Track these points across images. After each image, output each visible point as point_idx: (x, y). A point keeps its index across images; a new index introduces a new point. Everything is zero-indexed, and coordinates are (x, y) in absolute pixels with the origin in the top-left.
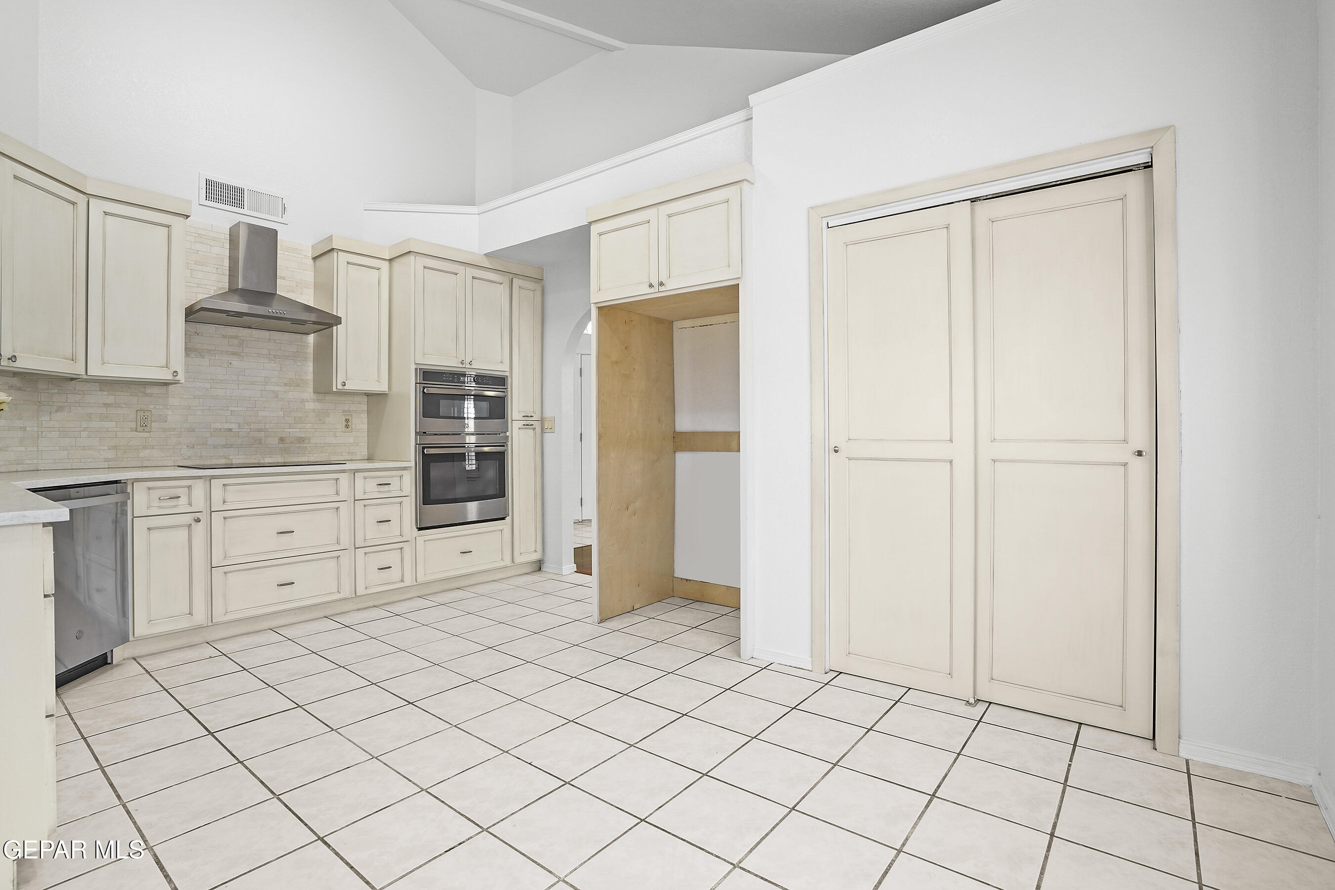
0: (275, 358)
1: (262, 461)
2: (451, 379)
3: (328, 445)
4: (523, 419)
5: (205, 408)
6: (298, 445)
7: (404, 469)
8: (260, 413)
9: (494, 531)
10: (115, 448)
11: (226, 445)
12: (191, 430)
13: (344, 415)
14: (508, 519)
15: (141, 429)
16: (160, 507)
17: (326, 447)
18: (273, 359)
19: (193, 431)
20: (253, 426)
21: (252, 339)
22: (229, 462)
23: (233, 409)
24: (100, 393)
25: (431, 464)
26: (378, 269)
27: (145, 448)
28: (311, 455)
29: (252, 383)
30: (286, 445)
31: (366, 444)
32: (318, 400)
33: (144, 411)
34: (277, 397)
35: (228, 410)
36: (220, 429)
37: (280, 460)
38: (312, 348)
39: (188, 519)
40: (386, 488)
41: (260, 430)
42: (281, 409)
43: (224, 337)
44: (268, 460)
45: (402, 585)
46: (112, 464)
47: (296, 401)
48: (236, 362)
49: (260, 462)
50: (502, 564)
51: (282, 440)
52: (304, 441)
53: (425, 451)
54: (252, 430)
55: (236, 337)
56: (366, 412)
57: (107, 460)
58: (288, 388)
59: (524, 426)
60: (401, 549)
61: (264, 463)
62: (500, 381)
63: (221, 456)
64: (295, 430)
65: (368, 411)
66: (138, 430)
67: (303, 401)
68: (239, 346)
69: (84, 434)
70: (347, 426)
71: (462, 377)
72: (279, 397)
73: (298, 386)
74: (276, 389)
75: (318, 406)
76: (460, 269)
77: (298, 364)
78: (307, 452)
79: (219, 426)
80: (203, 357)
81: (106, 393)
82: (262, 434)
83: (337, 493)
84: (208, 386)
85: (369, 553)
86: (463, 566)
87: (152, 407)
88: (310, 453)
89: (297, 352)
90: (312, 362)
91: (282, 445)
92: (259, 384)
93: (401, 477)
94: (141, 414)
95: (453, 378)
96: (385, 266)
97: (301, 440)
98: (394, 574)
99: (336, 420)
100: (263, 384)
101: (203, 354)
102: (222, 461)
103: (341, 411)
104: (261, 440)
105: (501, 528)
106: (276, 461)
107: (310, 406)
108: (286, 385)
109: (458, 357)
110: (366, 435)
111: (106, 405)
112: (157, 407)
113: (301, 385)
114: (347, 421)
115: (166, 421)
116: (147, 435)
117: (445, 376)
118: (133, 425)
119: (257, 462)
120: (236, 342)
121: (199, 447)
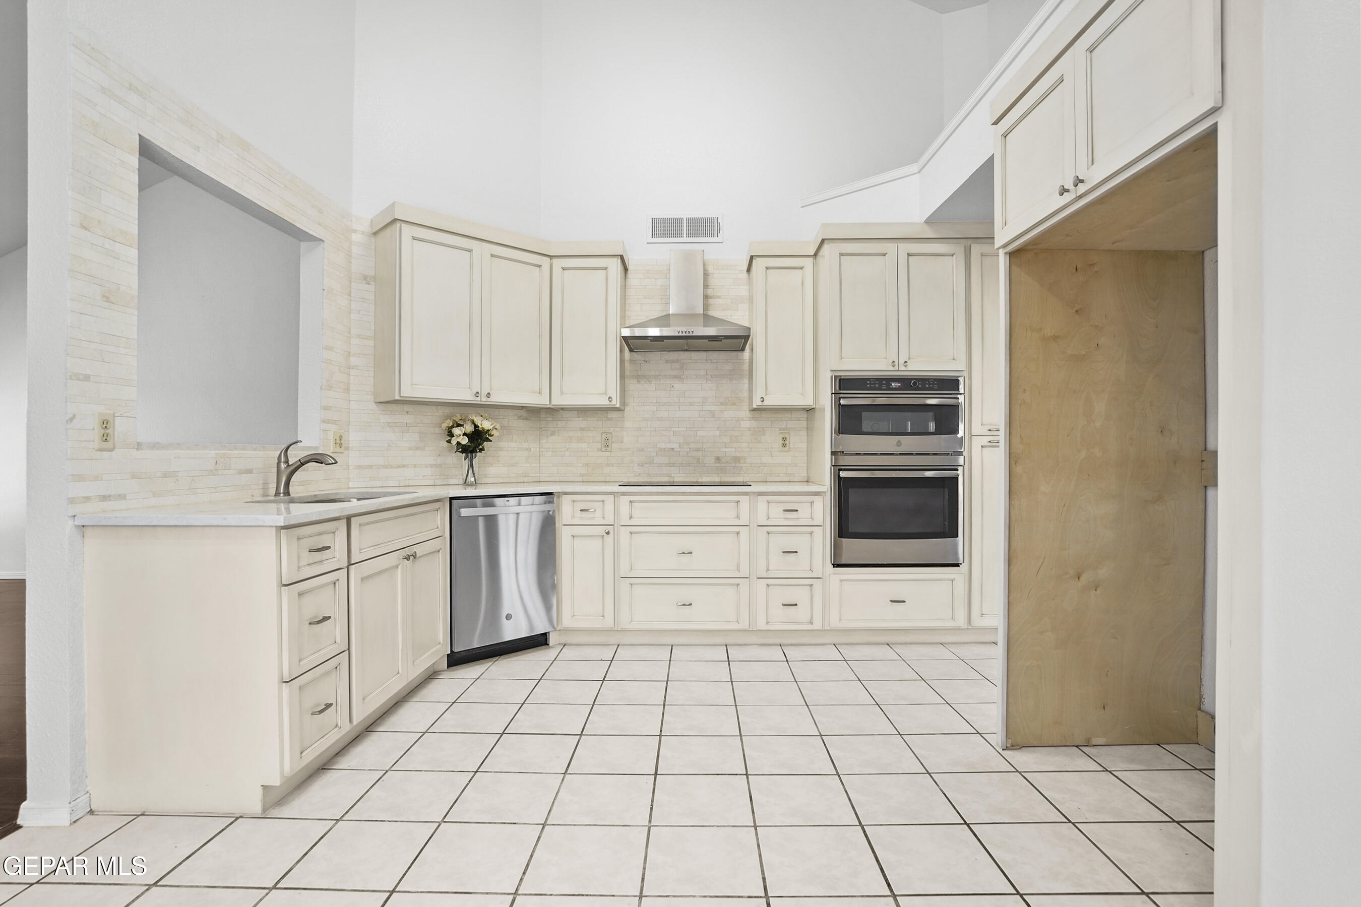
0: (712, 378)
1: (700, 480)
2: (877, 385)
3: (765, 465)
4: (989, 433)
5: (652, 429)
6: (734, 465)
7: (817, 494)
8: (699, 433)
9: (941, 580)
10: (587, 465)
11: (669, 464)
12: (641, 449)
13: (781, 433)
14: (964, 568)
15: (604, 449)
16: (581, 518)
17: (762, 468)
18: (710, 379)
19: (643, 451)
20: (692, 446)
21: (691, 361)
22: (671, 480)
23: (674, 429)
24: (577, 419)
25: (850, 490)
26: (802, 268)
27: (607, 465)
28: (747, 475)
29: (691, 404)
30: (722, 465)
31: (806, 465)
32: (753, 418)
33: (606, 433)
34: (714, 416)
35: (671, 430)
36: (664, 449)
37: (717, 479)
38: (748, 364)
39: (601, 530)
40: (794, 515)
41: (698, 450)
42: (718, 428)
43: (667, 362)
44: (705, 479)
45: (809, 627)
46: (585, 479)
47: (731, 420)
48: (678, 385)
49: (698, 481)
50: (950, 624)
51: (718, 459)
52: (739, 461)
53: (840, 473)
54: (691, 450)
55: (677, 361)
56: (806, 429)
57: (582, 475)
58: (724, 407)
59: (989, 444)
60: (811, 585)
61: (702, 482)
62: (950, 384)
63: (665, 474)
64: (730, 449)
65: (807, 428)
66: (602, 450)
67: (739, 420)
68: (680, 370)
69: (567, 453)
70: (784, 445)
71: (893, 382)
72: (716, 416)
73: (734, 404)
74: (714, 408)
75: (754, 424)
76: (890, 247)
77: (734, 382)
78: (742, 472)
79: (663, 446)
80: (651, 383)
81: (581, 419)
82: (700, 453)
83: (738, 517)
84: (654, 408)
85: (772, 585)
86: (893, 618)
87: (612, 429)
88: (746, 473)
89: (733, 370)
90: (748, 379)
91: (718, 465)
92: (698, 404)
93: (812, 503)
94: (604, 436)
95: (881, 384)
96: (808, 263)
97: (737, 459)
98: (801, 613)
99: (772, 439)
100: (700, 404)
101: (650, 379)
102: (665, 479)
103: (778, 429)
104: (699, 459)
105: (952, 576)
106: (713, 480)
107: (746, 424)
108: (722, 404)
109: (887, 358)
110: (806, 455)
111: (582, 429)
112: (616, 429)
113: (737, 404)
114: (784, 439)
115: (623, 442)
116: (608, 454)
117: (868, 382)
118: (599, 445)
119: (696, 480)
120: (677, 365)
121: (647, 465)
